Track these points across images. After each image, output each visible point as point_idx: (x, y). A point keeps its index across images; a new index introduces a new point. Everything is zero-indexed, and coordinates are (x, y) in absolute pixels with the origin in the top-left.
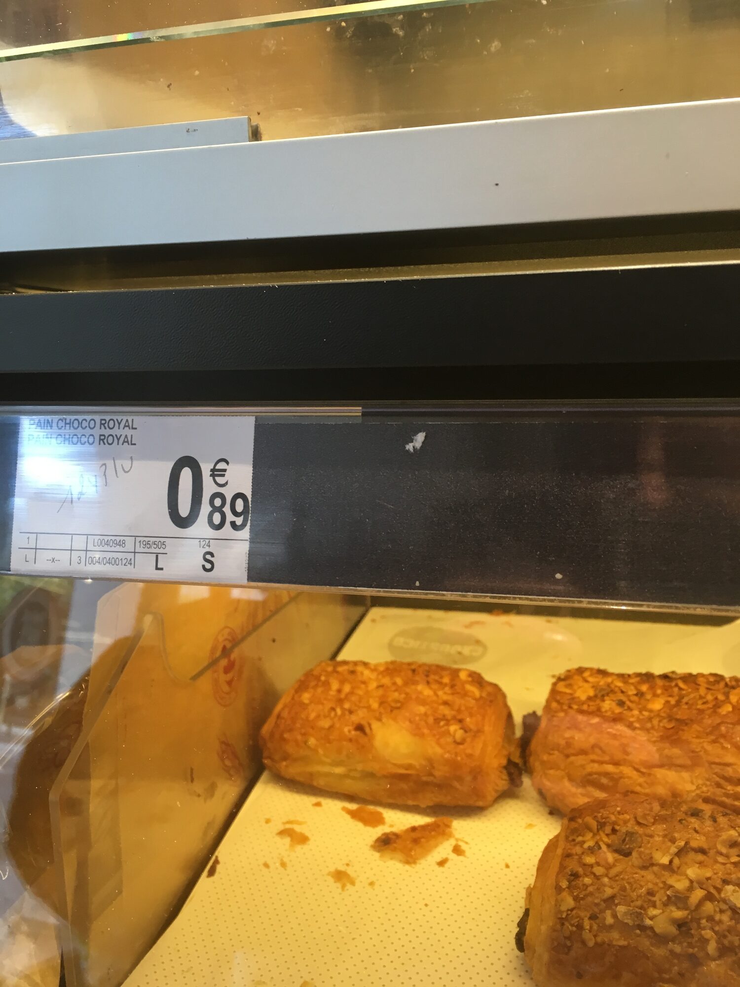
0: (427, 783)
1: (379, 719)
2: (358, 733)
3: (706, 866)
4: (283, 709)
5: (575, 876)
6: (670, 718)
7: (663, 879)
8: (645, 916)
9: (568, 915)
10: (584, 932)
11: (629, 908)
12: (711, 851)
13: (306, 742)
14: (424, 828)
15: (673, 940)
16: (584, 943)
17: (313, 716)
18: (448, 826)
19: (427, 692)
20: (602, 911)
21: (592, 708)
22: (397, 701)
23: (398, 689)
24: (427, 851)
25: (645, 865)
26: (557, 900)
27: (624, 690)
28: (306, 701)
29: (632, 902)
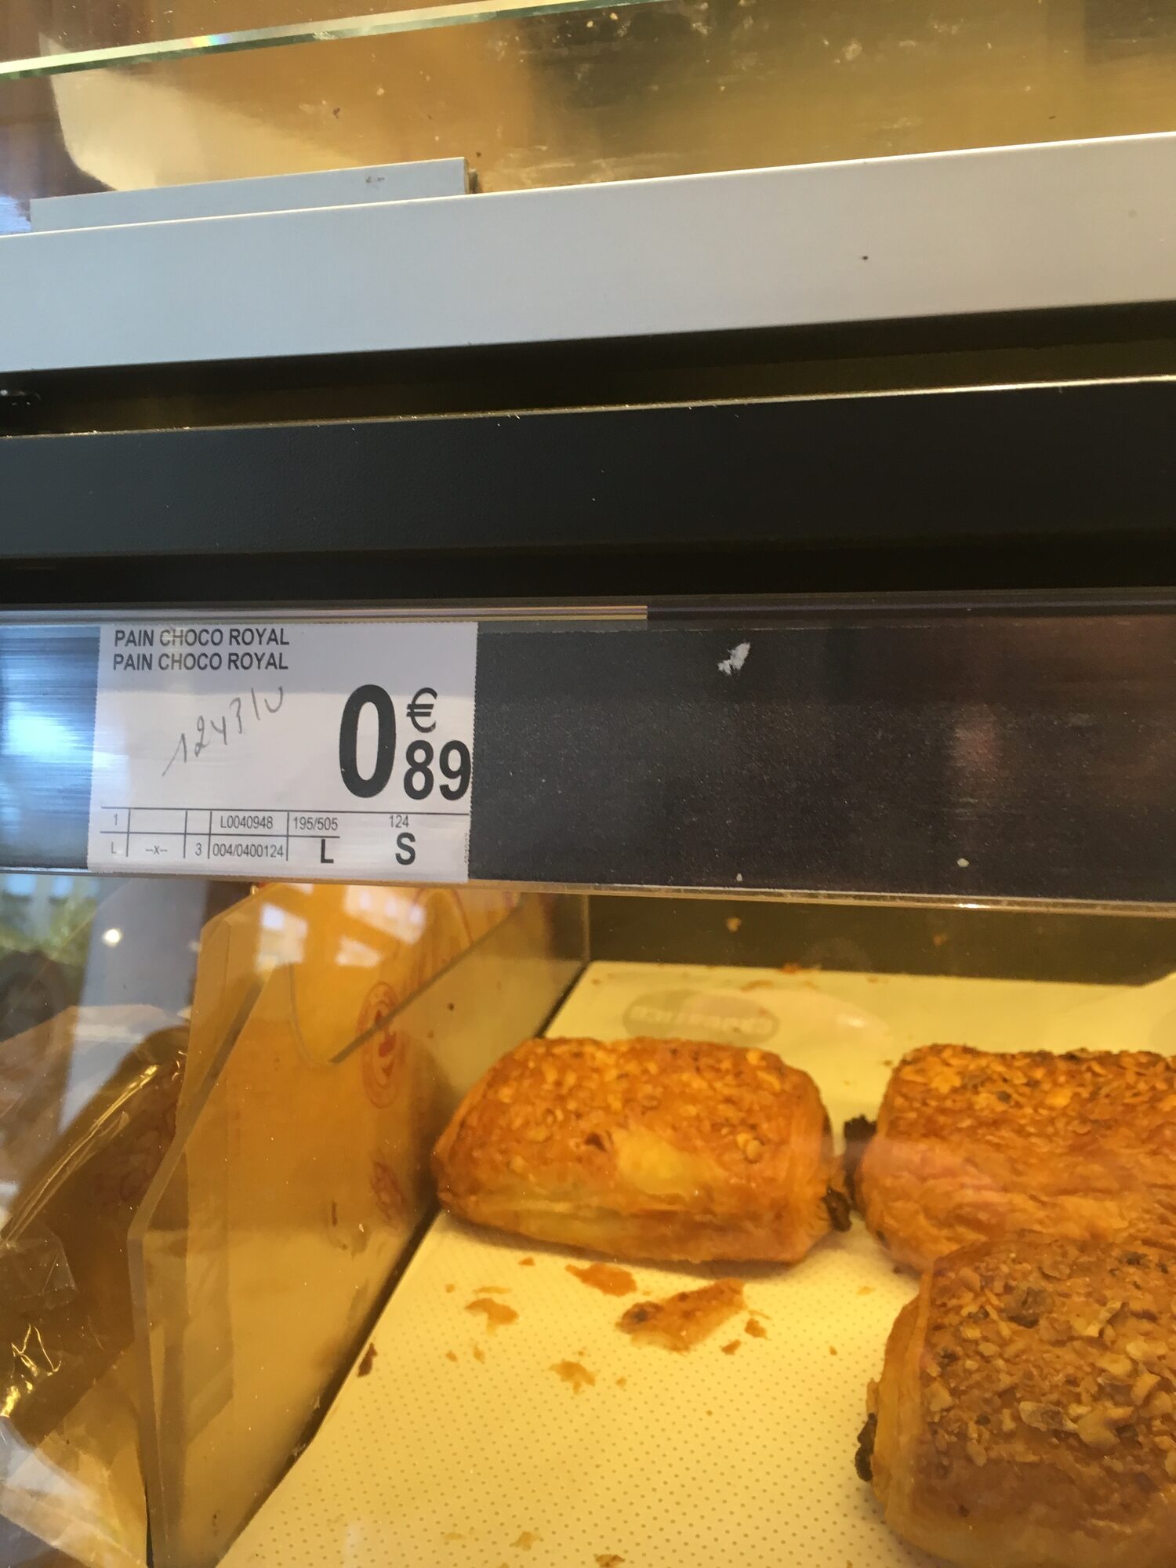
0: (702, 1225)
1: (623, 1126)
2: (591, 1148)
3: (1155, 1339)
4: (469, 1113)
5: (951, 1358)
6: (1084, 1120)
7: (1090, 1360)
8: (1065, 1416)
9: (942, 1418)
10: (969, 1443)
11: (1040, 1404)
12: (1163, 1316)
13: (508, 1164)
14: (701, 1294)
15: (1111, 1452)
16: (969, 1460)
17: (518, 1122)
18: (737, 1292)
19: (698, 1084)
20: (998, 1411)
21: (959, 1105)
22: (651, 1098)
23: (653, 1080)
24: (706, 1331)
25: (1060, 1339)
26: (923, 1396)
27: (1007, 1077)
28: (506, 1100)
29: (1044, 1395)
